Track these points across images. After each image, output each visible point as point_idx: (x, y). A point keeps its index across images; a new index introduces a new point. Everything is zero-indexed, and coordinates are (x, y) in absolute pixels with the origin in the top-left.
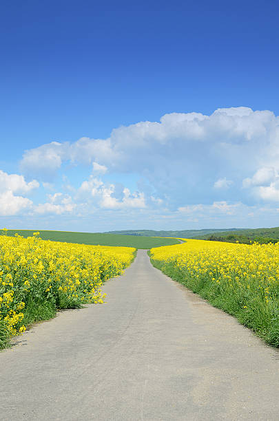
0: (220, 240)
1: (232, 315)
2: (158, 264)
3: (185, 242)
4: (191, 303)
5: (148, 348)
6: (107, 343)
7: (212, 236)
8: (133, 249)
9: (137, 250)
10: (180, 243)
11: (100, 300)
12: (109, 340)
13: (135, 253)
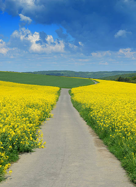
0: (127, 81)
1: (119, 160)
2: (77, 105)
3: (98, 82)
4: (97, 148)
5: (73, 183)
6: (52, 179)
7: (120, 77)
8: (57, 89)
9: (60, 89)
10: (94, 83)
11: (43, 146)
12: (53, 177)
13: (59, 93)
